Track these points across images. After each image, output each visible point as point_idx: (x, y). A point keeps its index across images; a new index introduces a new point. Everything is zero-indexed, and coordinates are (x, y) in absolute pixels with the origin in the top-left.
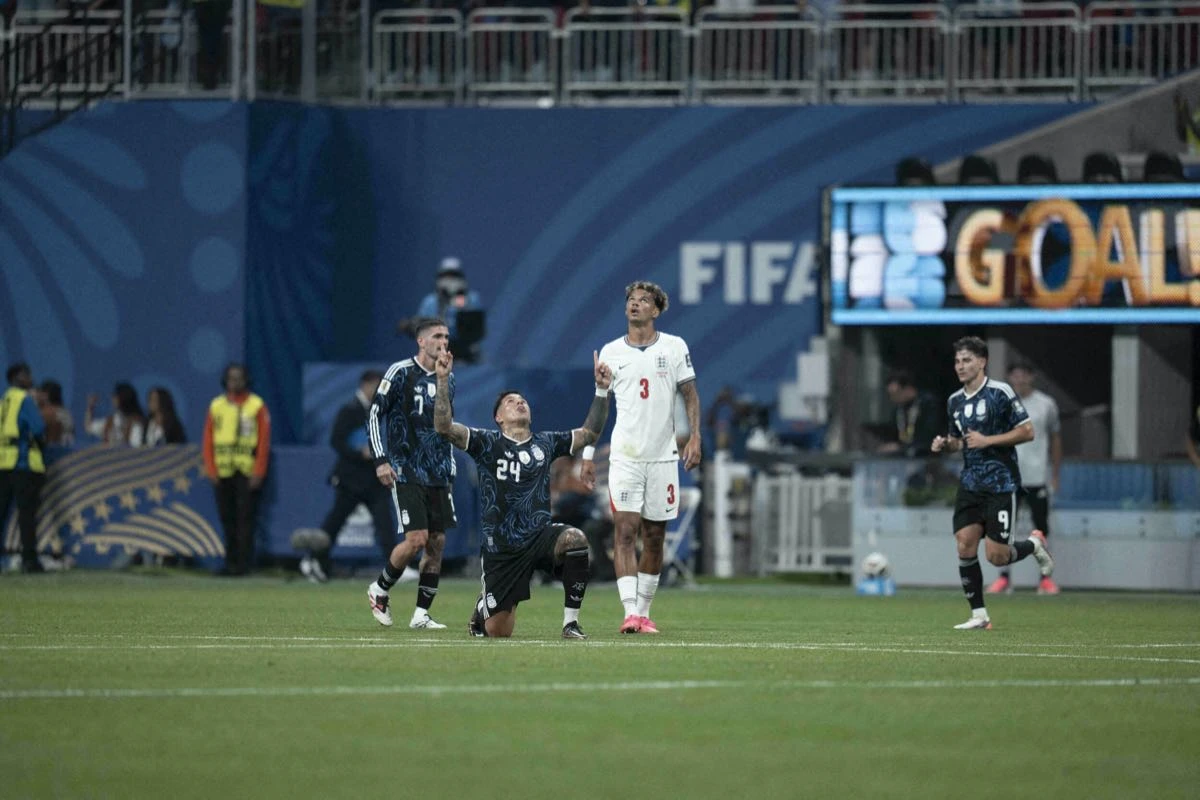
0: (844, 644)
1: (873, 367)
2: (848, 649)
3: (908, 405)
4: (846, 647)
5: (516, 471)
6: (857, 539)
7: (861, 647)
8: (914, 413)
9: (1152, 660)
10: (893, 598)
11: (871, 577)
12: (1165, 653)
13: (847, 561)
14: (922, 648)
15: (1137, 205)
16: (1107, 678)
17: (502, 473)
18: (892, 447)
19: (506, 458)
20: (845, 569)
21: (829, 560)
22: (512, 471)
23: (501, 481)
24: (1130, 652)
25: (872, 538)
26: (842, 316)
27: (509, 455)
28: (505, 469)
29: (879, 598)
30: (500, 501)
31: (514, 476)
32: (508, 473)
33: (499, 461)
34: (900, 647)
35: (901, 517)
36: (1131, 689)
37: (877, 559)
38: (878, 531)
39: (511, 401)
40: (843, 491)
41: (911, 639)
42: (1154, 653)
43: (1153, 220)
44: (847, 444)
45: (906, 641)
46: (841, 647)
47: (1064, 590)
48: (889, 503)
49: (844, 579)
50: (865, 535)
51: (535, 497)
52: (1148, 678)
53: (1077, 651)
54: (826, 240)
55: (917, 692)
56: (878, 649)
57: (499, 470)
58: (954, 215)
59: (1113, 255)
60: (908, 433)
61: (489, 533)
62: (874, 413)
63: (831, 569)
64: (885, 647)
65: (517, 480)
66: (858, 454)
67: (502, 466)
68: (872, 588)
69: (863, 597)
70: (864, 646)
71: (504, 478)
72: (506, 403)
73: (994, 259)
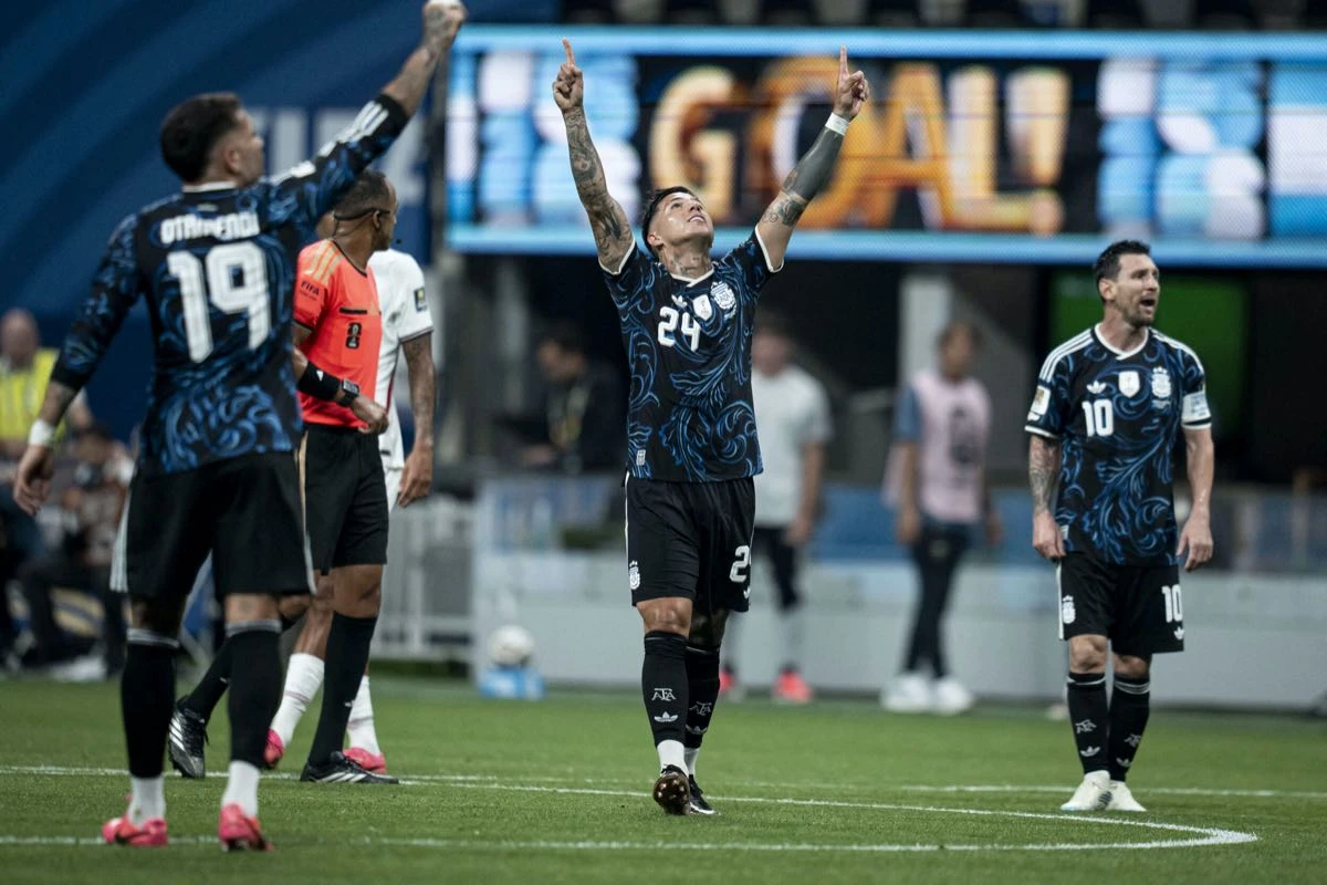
0: (460, 778)
1: (513, 322)
2: (468, 786)
3: (569, 384)
4: (464, 782)
5: (693, 331)
6: (481, 604)
7: (488, 782)
8: (579, 400)
9: (964, 811)
10: (540, 705)
11: (504, 668)
12: (983, 801)
13: (464, 640)
14: (587, 786)
15: (947, 67)
16: (892, 842)
17: (667, 333)
18: (540, 455)
19: (675, 306)
20: (461, 654)
21: (435, 639)
22: (685, 330)
23: (666, 348)
24: (929, 799)
25: (508, 605)
26: (463, 237)
27: (679, 301)
28: (671, 326)
29: (517, 703)
30: (662, 386)
31: (689, 338)
32: (677, 333)
33: (665, 311)
34: (553, 784)
35: (556, 570)
36: (930, 861)
37: (513, 639)
38: (519, 594)
39: (677, 205)
40: (461, 526)
41: (570, 770)
42: (968, 800)
43: (973, 89)
44: (469, 448)
45: (563, 774)
46: (456, 782)
47: (823, 695)
48: (535, 545)
49: (458, 671)
50: (494, 599)
51: (727, 376)
52: (957, 842)
53: (843, 797)
54: (436, 111)
55: (583, 857)
56: (518, 788)
57: (662, 326)
58: (652, 76)
59: (908, 149)
60: (567, 431)
61: (640, 444)
62: (514, 397)
63: (437, 654)
64: (529, 784)
65: (694, 346)
66: (484, 464)
67: (667, 319)
68: (504, 685)
69: (491, 701)
70: (493, 782)
71: (669, 342)
72: (668, 209)
73: (715, 149)
